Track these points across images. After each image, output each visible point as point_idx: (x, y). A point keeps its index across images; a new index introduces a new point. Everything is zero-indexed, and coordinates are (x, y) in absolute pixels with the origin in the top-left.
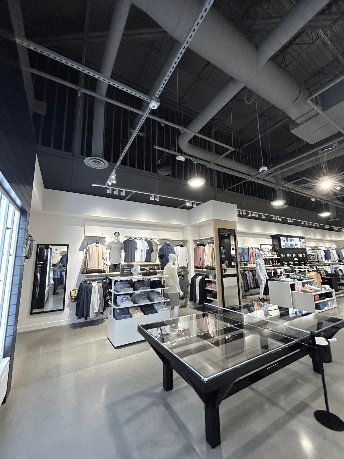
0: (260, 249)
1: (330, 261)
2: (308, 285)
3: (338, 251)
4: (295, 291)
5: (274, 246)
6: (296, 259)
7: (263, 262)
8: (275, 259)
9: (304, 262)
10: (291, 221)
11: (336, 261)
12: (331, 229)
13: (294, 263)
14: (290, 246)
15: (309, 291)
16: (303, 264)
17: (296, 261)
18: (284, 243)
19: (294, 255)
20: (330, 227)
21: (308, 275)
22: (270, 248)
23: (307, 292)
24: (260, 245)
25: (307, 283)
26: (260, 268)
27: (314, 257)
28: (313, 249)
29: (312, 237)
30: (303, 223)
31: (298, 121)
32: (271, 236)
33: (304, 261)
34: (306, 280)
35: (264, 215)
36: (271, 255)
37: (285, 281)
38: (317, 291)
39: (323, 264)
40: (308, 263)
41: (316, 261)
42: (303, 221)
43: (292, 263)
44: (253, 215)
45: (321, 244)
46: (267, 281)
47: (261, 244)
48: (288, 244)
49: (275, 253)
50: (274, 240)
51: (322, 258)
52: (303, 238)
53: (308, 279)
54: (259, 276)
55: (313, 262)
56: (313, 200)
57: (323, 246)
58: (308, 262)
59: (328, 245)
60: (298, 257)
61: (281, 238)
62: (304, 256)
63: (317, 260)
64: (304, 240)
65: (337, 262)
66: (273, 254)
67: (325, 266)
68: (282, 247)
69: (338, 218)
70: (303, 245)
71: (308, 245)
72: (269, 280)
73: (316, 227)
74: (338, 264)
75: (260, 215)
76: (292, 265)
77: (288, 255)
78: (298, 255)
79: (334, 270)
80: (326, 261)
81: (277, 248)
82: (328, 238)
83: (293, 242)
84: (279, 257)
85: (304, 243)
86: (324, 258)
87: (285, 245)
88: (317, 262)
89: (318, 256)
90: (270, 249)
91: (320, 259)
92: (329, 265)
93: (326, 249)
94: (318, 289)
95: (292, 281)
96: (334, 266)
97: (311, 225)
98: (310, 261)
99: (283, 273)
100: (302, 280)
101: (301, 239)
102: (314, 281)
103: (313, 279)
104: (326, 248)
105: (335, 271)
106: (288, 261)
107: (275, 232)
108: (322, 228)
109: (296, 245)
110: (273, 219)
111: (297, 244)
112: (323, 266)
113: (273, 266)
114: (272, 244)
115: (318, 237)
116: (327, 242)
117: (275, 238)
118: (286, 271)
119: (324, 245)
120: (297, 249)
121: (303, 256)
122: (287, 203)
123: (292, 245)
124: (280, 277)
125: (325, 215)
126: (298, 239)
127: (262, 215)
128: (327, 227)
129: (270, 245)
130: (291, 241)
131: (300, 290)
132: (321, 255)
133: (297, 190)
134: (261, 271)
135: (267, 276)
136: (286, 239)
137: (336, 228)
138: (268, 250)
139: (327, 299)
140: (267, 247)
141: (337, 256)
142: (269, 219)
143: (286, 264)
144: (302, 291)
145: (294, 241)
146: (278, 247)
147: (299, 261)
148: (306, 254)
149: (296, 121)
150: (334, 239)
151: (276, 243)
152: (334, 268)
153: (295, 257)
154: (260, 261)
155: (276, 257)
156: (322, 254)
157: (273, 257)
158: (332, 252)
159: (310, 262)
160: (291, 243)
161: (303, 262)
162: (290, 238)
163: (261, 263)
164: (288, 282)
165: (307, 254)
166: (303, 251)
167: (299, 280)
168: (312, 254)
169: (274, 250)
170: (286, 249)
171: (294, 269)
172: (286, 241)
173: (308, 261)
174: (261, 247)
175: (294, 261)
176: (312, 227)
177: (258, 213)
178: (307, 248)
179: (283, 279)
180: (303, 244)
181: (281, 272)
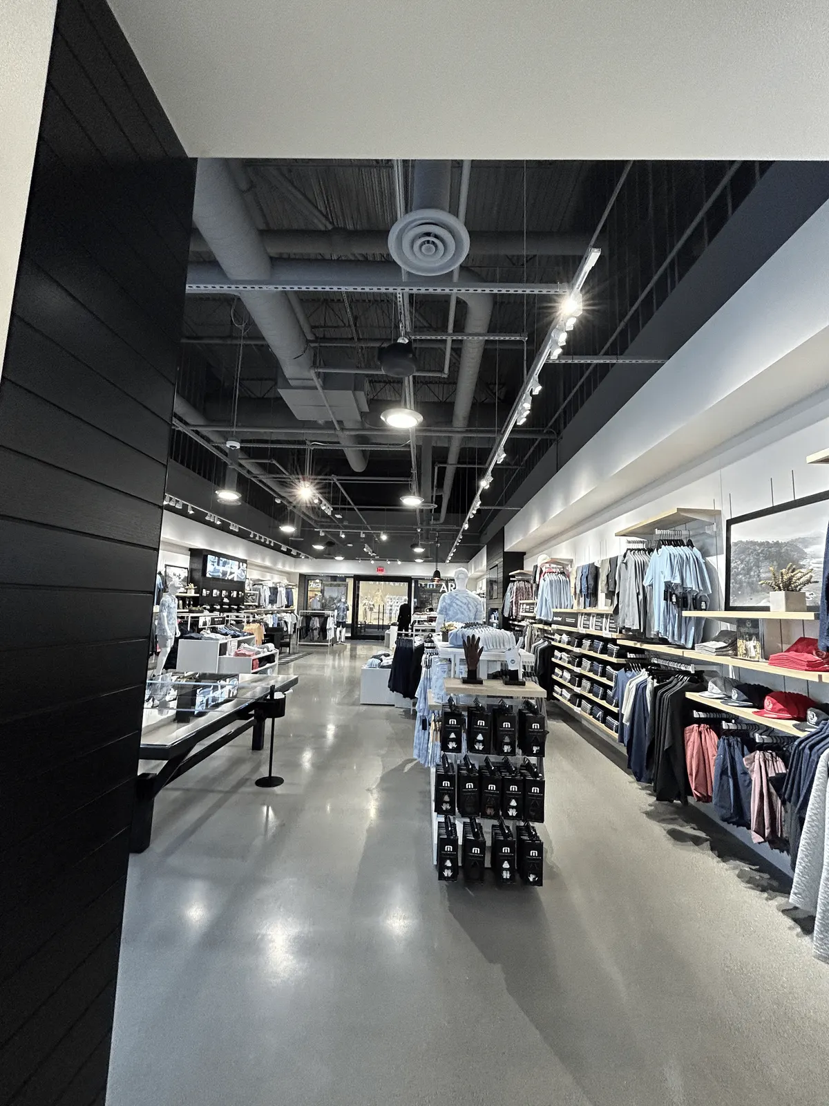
0: (163, 574)
1: (274, 606)
2: (246, 645)
3: (289, 590)
4: (224, 656)
5: (191, 571)
6: (226, 600)
7: (175, 603)
8: (190, 598)
9: (238, 607)
10: (234, 527)
11: (282, 607)
12: (288, 553)
13: (221, 607)
14: (221, 575)
15: (247, 653)
16: (235, 609)
17: (226, 604)
18: (212, 568)
19: (224, 592)
20: (287, 549)
21: (247, 628)
22: (184, 574)
23: (244, 655)
24: (166, 566)
25: (244, 642)
26: (169, 613)
27: (254, 597)
28: (257, 583)
29: (259, 561)
30: (252, 536)
31: (292, 383)
32: (190, 550)
33: (238, 605)
34: (244, 636)
35: (192, 507)
36: (182, 590)
37: (212, 639)
38: (258, 653)
39: (264, 611)
40: (243, 609)
41: (255, 605)
42: (252, 532)
43: (218, 607)
44: (172, 504)
45: (268, 576)
46: (176, 640)
47: (167, 563)
48: (218, 571)
49: (192, 585)
50: (195, 560)
51: (265, 601)
52: (244, 561)
53: (246, 635)
54: (164, 630)
55: (251, 607)
56: (278, 501)
57: (270, 580)
58: (243, 607)
59: (276, 579)
60: (230, 596)
61: (210, 557)
62: (240, 596)
63: (257, 604)
64: (245, 565)
65: (284, 608)
66: (187, 587)
67: (266, 614)
68: (208, 575)
69: (301, 538)
70: (242, 576)
71: (250, 575)
72: (181, 637)
73: (268, 546)
74: (284, 611)
75: (185, 507)
76: (218, 610)
77: (215, 591)
78: (231, 593)
79: (277, 621)
80: (269, 607)
81: (197, 575)
82: (280, 566)
83: (227, 569)
84: (198, 595)
85: (244, 571)
86: (267, 601)
87: (213, 572)
88: (257, 607)
89: (260, 595)
90: (182, 577)
91: (262, 602)
92: (272, 614)
93: (274, 585)
94: (260, 650)
95: (223, 639)
96: (278, 615)
97: (263, 540)
98: (246, 606)
99: (209, 624)
100: (239, 636)
101: (241, 564)
102: (254, 638)
103: (253, 634)
104: (273, 583)
105: (278, 624)
106: (212, 603)
107: (199, 544)
108: (277, 548)
109: (231, 573)
110: (207, 518)
111: (233, 571)
112: (264, 615)
113: (191, 611)
114: (188, 566)
115: (268, 563)
116: (276, 572)
117: (198, 556)
118: (213, 621)
119: (272, 578)
120: (232, 581)
121: (238, 594)
122: (243, 499)
123: (224, 574)
124: (202, 632)
125: (288, 529)
126: (237, 563)
127: (189, 507)
128: (284, 548)
129: (185, 568)
130: (224, 564)
131: (233, 654)
132: (265, 597)
133: (264, 480)
134: (169, 620)
135: (178, 631)
136: (216, 561)
137: (294, 552)
138: (180, 578)
139: (268, 665)
140: (178, 571)
141: (286, 600)
142: (199, 518)
143: (208, 610)
144: (237, 655)
145: (230, 566)
146: (200, 574)
147: (229, 604)
148: (243, 591)
149: (290, 381)
150: (287, 569)
151: (198, 566)
152: (279, 618)
153: (226, 597)
154: (171, 601)
155: (192, 593)
156: (266, 594)
157: (186, 593)
158: (281, 591)
159: (248, 607)
160: (225, 569)
161: (236, 607)
162: (224, 560)
163: (172, 606)
164: (217, 640)
165: (246, 592)
166: (240, 585)
167: (234, 636)
168: (252, 592)
169: (190, 579)
170: (215, 579)
171: (226, 618)
172: (216, 564)
173: (243, 605)
174: (166, 571)
175: (222, 604)
176: (264, 544)
177: (182, 502)
178: (247, 581)
179: (208, 636)
180: (243, 574)
181: (205, 624)
